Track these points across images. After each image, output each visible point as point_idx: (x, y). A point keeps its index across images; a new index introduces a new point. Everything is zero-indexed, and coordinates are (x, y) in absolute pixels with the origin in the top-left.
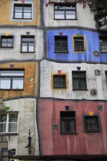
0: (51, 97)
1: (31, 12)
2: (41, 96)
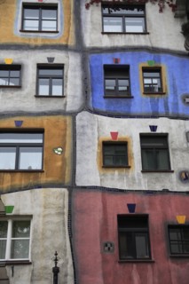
0: (99, 185)
1: (57, 20)
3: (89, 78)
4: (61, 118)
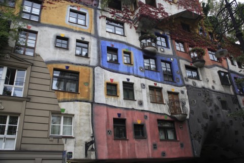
0: (105, 103)
2: (96, 101)
3: (101, 51)
4: (88, 68)
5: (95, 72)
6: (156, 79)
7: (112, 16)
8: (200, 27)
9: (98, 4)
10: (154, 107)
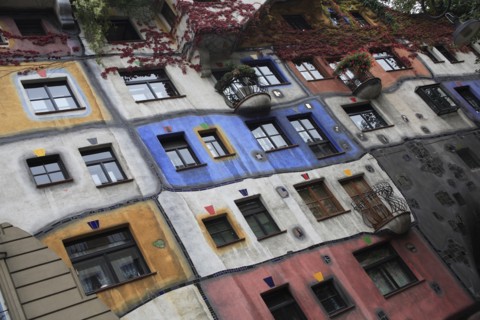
0: (224, 269)
1: (73, 96)
2: (202, 274)
3: (149, 153)
4: (141, 205)
5: (164, 206)
6: (300, 165)
7: (130, 62)
8: (327, 9)
9: (82, 45)
10: (331, 230)
